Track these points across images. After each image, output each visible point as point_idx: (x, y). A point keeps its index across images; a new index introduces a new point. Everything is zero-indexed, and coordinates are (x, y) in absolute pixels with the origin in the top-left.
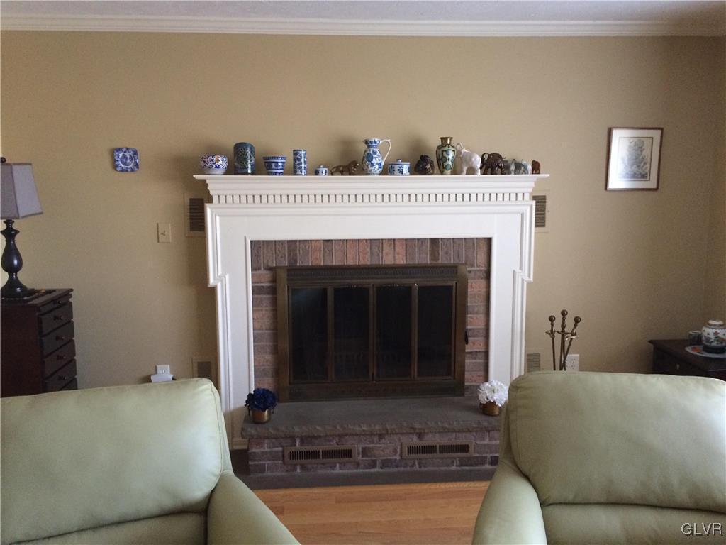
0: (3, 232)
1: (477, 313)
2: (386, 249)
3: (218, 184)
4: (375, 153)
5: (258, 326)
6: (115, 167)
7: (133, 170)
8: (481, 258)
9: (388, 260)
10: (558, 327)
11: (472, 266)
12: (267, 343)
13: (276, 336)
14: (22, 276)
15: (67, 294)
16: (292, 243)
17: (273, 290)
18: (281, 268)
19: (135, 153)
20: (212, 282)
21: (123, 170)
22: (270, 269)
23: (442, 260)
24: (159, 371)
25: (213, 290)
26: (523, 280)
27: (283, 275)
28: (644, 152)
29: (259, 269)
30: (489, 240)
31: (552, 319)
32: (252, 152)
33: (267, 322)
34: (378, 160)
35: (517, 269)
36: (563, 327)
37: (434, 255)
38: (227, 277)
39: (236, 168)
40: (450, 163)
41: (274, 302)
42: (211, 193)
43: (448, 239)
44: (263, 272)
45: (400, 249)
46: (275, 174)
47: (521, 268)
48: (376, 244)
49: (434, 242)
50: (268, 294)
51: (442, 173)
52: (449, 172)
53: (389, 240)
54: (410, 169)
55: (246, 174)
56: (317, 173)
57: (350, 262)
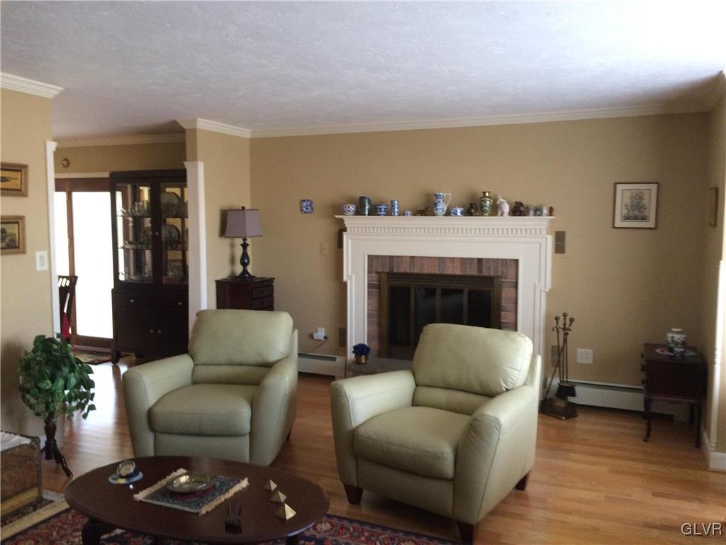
0: (242, 245)
1: (509, 311)
2: (449, 264)
3: (350, 221)
4: (439, 202)
5: (370, 308)
6: (302, 210)
7: (310, 212)
8: (512, 273)
9: (449, 271)
10: (561, 325)
11: (506, 278)
12: (375, 319)
13: (380, 315)
14: (249, 269)
15: (271, 280)
16: (391, 257)
17: (379, 287)
18: (384, 272)
19: (312, 202)
20: (345, 278)
21: (306, 212)
22: (378, 273)
23: (485, 273)
24: (319, 331)
25: (346, 284)
26: (541, 290)
27: (384, 277)
28: (644, 200)
29: (372, 273)
30: (517, 261)
31: (557, 319)
32: (369, 203)
33: (375, 306)
34: (442, 207)
35: (537, 283)
36: (565, 325)
37: (480, 269)
38: (354, 276)
39: (359, 212)
40: (487, 209)
41: (380, 293)
42: (346, 226)
43: (489, 259)
44: (374, 275)
45: (458, 264)
46: (380, 215)
47: (539, 281)
48: (442, 260)
49: (480, 260)
50: (375, 288)
51: (482, 215)
52: (487, 214)
53: (450, 258)
54: (462, 213)
55: (365, 215)
56: (404, 215)
57: (425, 272)
